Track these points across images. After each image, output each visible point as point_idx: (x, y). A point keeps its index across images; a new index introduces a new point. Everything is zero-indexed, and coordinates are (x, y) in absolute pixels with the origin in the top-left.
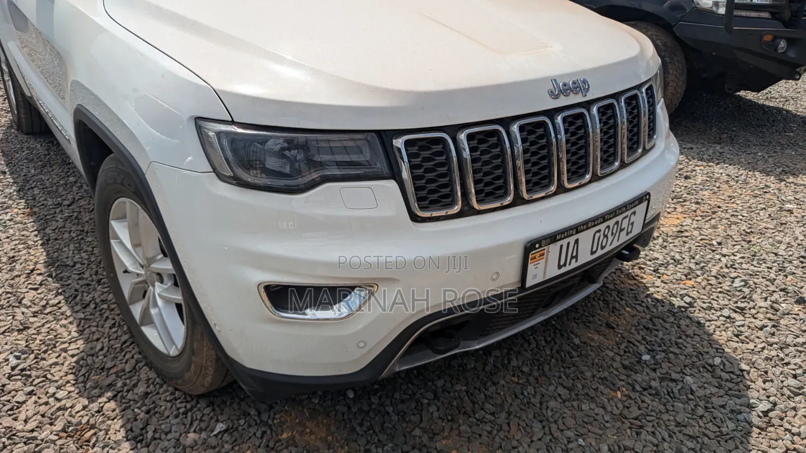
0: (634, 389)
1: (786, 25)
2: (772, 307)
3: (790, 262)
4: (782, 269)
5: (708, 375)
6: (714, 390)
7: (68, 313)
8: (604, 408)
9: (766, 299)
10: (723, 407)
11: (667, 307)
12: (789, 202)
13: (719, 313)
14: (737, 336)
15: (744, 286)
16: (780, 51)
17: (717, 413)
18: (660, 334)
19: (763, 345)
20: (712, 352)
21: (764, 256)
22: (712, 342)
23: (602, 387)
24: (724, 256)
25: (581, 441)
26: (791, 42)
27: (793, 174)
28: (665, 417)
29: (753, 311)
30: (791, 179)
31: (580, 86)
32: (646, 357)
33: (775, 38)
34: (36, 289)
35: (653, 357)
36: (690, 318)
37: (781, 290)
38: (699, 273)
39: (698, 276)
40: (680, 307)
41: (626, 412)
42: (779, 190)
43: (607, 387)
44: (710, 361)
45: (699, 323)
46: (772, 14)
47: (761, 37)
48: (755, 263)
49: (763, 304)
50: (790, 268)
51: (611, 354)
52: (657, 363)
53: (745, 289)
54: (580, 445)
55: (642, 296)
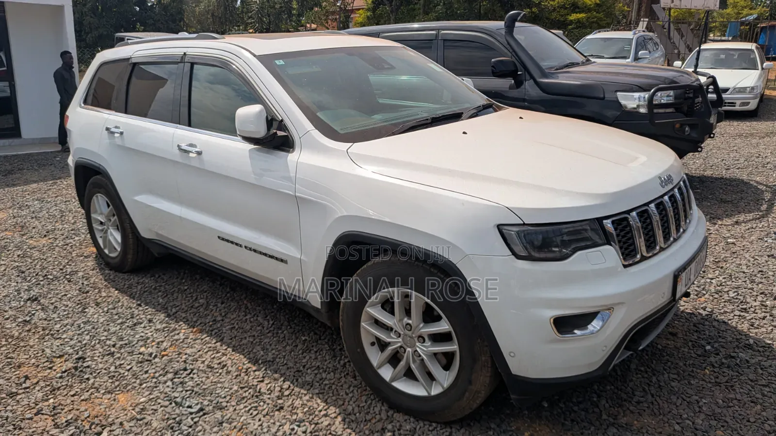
0: (714, 366)
1: (686, 115)
2: (762, 305)
3: (755, 276)
4: (752, 282)
5: (751, 351)
6: (760, 358)
7: (305, 392)
8: (703, 380)
9: (755, 300)
10: (770, 366)
11: (699, 317)
12: (729, 237)
13: (732, 315)
14: (752, 325)
15: (738, 295)
16: (686, 134)
17: (770, 370)
18: (707, 332)
19: (771, 328)
20: (743, 337)
21: (737, 275)
22: (740, 333)
23: (695, 369)
24: (712, 279)
25: (704, 401)
26: (692, 127)
27: (719, 219)
28: (742, 378)
29: (752, 309)
30: (720, 222)
31: (669, 179)
32: (708, 347)
33: (682, 125)
34: (262, 381)
35: (713, 347)
36: (718, 321)
37: (761, 294)
38: (705, 292)
39: (705, 294)
40: (707, 315)
41: (718, 380)
42: (717, 230)
43: (697, 369)
44: (747, 342)
45: (724, 322)
46: (676, 109)
47: (674, 126)
48: (734, 280)
49: (755, 304)
50: (757, 280)
51: (686, 350)
52: (717, 349)
53: (739, 297)
54: (705, 403)
55: (679, 313)
